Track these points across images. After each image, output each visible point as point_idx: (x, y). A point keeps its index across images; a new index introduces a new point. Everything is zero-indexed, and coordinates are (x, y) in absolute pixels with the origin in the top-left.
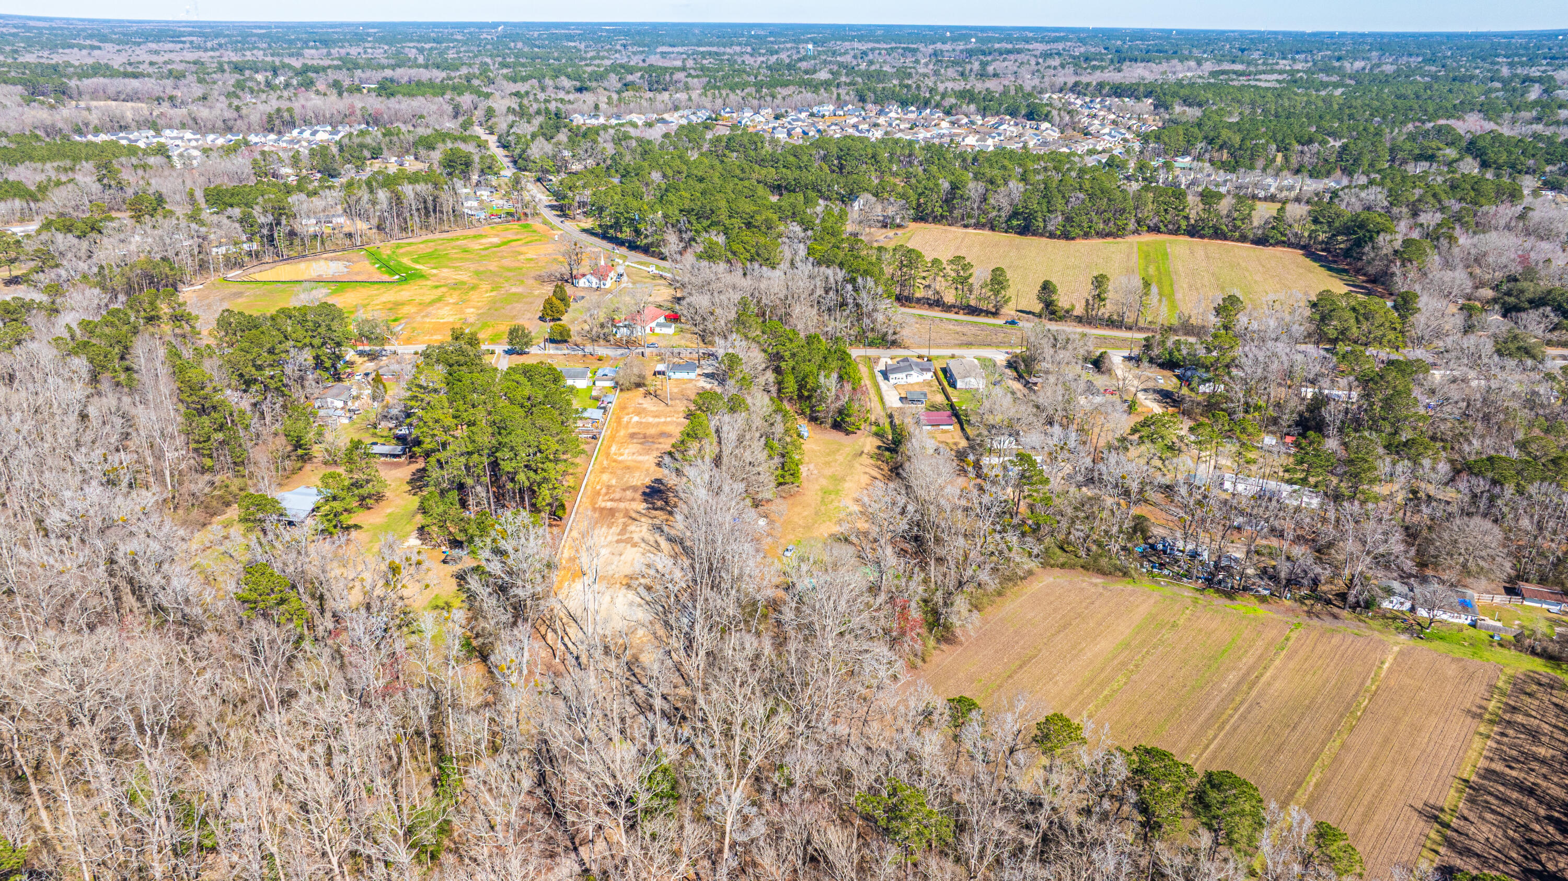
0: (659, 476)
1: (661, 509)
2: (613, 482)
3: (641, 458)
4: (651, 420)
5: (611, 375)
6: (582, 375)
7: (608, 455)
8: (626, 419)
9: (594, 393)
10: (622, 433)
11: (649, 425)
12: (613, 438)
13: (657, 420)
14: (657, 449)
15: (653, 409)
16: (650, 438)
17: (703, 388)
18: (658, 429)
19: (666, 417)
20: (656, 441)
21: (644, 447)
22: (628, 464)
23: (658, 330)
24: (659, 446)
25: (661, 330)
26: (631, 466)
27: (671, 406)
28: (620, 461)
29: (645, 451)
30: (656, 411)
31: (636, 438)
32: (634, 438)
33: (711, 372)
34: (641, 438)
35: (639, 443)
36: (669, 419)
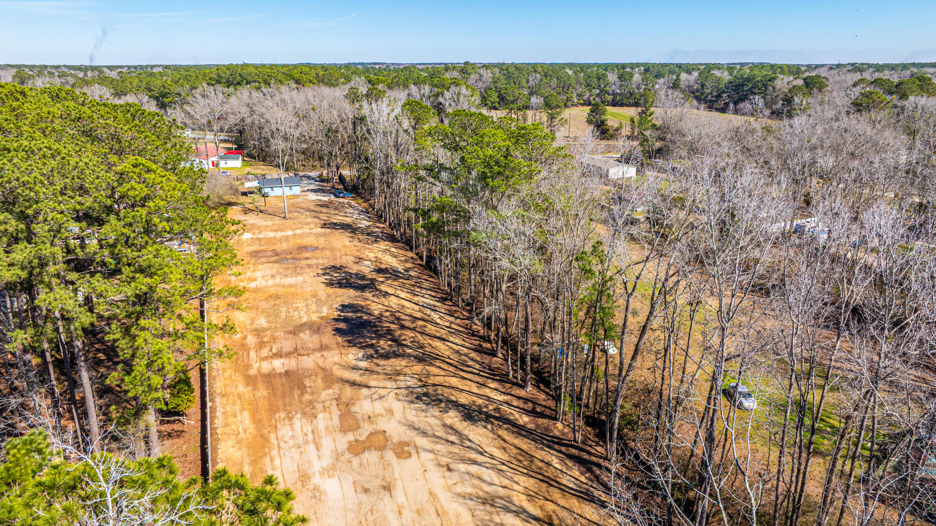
0: (346, 301)
1: (397, 355)
2: (263, 322)
3: (288, 281)
4: (272, 234)
11: (272, 240)
13: (280, 234)
14: (309, 266)
15: (266, 223)
16: (287, 254)
17: (320, 200)
18: (290, 243)
19: (293, 230)
20: (298, 256)
21: (284, 266)
22: (273, 291)
23: (222, 164)
24: (308, 262)
25: (226, 163)
26: (280, 293)
27: (290, 218)
28: (254, 289)
29: (290, 271)
30: (273, 225)
31: (263, 257)
32: (260, 257)
33: (316, 188)
34: (272, 256)
35: (273, 262)
36: (298, 232)
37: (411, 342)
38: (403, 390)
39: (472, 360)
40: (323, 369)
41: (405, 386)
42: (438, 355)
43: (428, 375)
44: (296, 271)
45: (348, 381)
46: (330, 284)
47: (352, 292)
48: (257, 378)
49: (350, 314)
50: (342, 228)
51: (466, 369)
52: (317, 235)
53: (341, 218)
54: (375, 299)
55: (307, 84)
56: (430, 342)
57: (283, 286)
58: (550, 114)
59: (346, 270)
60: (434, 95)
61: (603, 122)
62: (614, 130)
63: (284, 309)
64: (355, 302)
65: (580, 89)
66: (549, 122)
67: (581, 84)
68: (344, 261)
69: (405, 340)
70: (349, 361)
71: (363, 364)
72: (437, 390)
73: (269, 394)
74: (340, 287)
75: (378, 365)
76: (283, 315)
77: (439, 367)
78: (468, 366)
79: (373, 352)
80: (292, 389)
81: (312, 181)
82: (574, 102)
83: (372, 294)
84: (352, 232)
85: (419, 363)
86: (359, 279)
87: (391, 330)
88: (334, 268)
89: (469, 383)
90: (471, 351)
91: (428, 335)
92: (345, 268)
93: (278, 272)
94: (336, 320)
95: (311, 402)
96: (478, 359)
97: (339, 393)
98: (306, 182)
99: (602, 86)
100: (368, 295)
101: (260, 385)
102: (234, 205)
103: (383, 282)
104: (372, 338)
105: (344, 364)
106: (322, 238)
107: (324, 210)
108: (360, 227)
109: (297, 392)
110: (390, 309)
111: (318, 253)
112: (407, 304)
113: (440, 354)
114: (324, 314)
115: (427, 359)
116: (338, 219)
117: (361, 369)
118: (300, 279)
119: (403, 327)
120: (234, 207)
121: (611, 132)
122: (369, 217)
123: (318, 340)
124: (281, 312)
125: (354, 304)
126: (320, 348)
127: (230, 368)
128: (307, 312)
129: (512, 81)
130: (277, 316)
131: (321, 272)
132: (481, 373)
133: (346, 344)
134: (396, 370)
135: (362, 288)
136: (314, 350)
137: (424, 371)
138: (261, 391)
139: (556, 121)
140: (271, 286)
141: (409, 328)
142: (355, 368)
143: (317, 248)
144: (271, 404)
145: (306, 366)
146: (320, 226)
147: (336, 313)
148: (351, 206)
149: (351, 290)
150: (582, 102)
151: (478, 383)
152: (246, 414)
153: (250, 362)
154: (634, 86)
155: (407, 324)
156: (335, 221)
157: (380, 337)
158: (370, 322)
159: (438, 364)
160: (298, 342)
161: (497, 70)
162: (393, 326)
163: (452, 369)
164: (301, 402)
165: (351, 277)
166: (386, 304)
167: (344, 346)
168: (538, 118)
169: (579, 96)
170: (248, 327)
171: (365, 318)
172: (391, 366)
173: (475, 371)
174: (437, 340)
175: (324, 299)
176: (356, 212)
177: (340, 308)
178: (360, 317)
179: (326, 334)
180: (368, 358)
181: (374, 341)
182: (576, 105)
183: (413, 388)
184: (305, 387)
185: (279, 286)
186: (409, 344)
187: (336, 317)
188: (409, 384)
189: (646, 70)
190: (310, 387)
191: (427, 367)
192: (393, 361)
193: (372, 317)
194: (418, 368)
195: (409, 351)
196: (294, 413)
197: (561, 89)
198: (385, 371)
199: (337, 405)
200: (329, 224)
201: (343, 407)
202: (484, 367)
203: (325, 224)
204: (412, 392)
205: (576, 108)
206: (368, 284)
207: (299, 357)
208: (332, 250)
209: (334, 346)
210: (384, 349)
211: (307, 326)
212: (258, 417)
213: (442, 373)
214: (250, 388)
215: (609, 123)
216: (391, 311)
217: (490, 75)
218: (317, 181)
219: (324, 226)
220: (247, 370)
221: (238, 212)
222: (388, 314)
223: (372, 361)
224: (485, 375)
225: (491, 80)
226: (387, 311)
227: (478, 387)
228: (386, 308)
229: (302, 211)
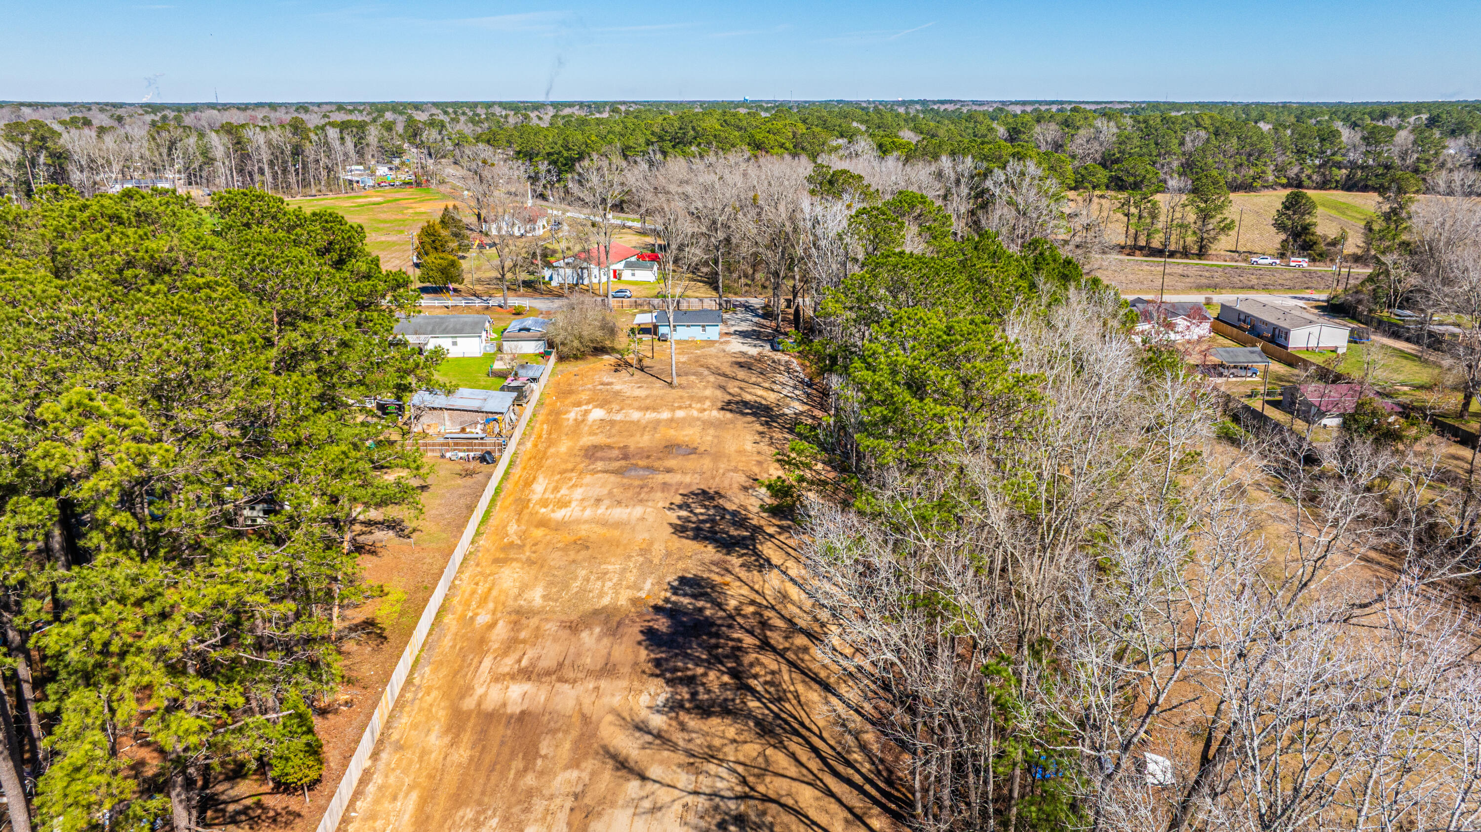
0: (692, 569)
1: (726, 710)
2: (536, 596)
3: (619, 513)
4: (636, 415)
5: (537, 330)
6: (474, 330)
7: (522, 504)
8: (572, 415)
9: (498, 366)
10: (564, 446)
11: (631, 427)
12: (539, 459)
13: (650, 415)
14: (665, 486)
15: (638, 392)
16: (641, 459)
17: (744, 354)
18: (658, 436)
19: (673, 410)
20: (656, 464)
21: (625, 481)
22: (584, 531)
23: (627, 275)
24: (668, 478)
25: (633, 275)
26: (593, 537)
27: (681, 386)
28: (558, 522)
29: (630, 494)
30: (647, 397)
31: (602, 459)
32: (597, 459)
33: (750, 329)
34: (617, 459)
35: (612, 472)
36: (680, 414)
37: (766, 683)
38: (701, 799)
39: (863, 747)
40: (585, 719)
41: (708, 791)
42: (802, 724)
43: (765, 770)
44: (639, 494)
45: (614, 757)
46: (680, 530)
47: (709, 552)
48: (469, 717)
49: (686, 601)
50: (754, 414)
51: (841, 768)
52: (708, 424)
53: (760, 392)
54: (743, 574)
55: (776, 150)
56: (800, 688)
57: (605, 524)
58: (1202, 211)
59: (721, 501)
60: (979, 175)
61: (1306, 229)
62: (1329, 244)
63: (584, 572)
64: (705, 575)
65: (1284, 158)
66: (1199, 223)
67: (1285, 149)
68: (726, 483)
69: (756, 676)
70: (636, 708)
71: (658, 721)
72: (764, 813)
73: (471, 759)
74: (695, 538)
75: (683, 727)
76: (576, 585)
77: (793, 756)
78: (848, 763)
79: (687, 696)
80: (513, 754)
81: (749, 316)
82: (1267, 181)
83: (741, 560)
84: (767, 423)
85: (760, 736)
86: (734, 523)
87: (739, 649)
88: (705, 496)
89: (834, 807)
90: (869, 727)
91: (803, 673)
92: (721, 496)
93: (610, 493)
94: (657, 609)
95: (530, 793)
96: (875, 747)
97: (587, 781)
98: (740, 316)
99: (1329, 152)
100: (735, 561)
101: (467, 737)
102: (607, 353)
103: (772, 536)
104: (698, 662)
105: (626, 714)
106: (712, 431)
107: (741, 374)
108: (784, 414)
109: (518, 764)
110: (759, 599)
111: (691, 463)
112: (794, 592)
113: (807, 722)
114: (643, 594)
115: (778, 730)
116: (758, 394)
117: (649, 733)
118: (638, 511)
119: (765, 645)
120: (606, 357)
121: (1322, 247)
122: (808, 395)
123: (604, 652)
124: (575, 578)
125: (702, 578)
126: (602, 669)
127: (439, 688)
128: (616, 587)
129: (1152, 141)
130: (566, 586)
131: (678, 500)
132: (867, 787)
133: (649, 667)
134: (709, 747)
135: (728, 545)
136: (590, 673)
137: (761, 760)
138: (461, 751)
139: (1212, 223)
140: (586, 522)
141: (774, 650)
142: (641, 728)
143: (694, 451)
144: (462, 785)
145: (559, 707)
146: (720, 405)
147: (663, 594)
148: (788, 370)
149: (710, 548)
150: (1284, 181)
151: (850, 810)
152: (414, 796)
153: (475, 681)
154: (1396, 150)
155: (775, 638)
156: (748, 397)
157: (714, 660)
158: (713, 624)
159: (793, 747)
160: (572, 650)
161: (1128, 121)
162: (749, 641)
163: (814, 764)
164: (514, 788)
165: (723, 518)
166: (756, 587)
167: (644, 672)
168: (1178, 215)
169: (1280, 170)
170: (510, 602)
171: (708, 613)
172: (706, 734)
173: (858, 779)
174: (816, 686)
175: (656, 561)
176: (791, 383)
177: (676, 583)
178: (701, 610)
179: (625, 639)
180: (672, 709)
181: (700, 670)
182: (1272, 187)
183: (722, 797)
184: (537, 754)
185: (597, 523)
186: (759, 688)
187: (661, 603)
188: (720, 785)
189: (1433, 122)
190: (545, 757)
191: (769, 751)
192: (715, 724)
193: (721, 614)
194: (752, 749)
195: (753, 704)
196: (490, 813)
197: (1244, 158)
198: (690, 746)
199: (572, 810)
200: (737, 403)
201: (579, 816)
202: (879, 773)
203: (729, 403)
204: (716, 808)
205: (1270, 192)
206: (744, 538)
207: (558, 685)
208: (717, 456)
209: (626, 670)
210: (709, 691)
211: (603, 617)
212: (428, 810)
213: (793, 771)
214: (447, 740)
215: (1319, 230)
216: (760, 605)
217: (1115, 130)
218: (757, 315)
219: (726, 407)
220: (462, 697)
221: (608, 367)
222: (751, 609)
223: (677, 718)
224: (874, 792)
225: (1114, 139)
226: (753, 602)
227: (847, 821)
228: (754, 596)
229: (706, 372)
